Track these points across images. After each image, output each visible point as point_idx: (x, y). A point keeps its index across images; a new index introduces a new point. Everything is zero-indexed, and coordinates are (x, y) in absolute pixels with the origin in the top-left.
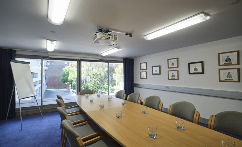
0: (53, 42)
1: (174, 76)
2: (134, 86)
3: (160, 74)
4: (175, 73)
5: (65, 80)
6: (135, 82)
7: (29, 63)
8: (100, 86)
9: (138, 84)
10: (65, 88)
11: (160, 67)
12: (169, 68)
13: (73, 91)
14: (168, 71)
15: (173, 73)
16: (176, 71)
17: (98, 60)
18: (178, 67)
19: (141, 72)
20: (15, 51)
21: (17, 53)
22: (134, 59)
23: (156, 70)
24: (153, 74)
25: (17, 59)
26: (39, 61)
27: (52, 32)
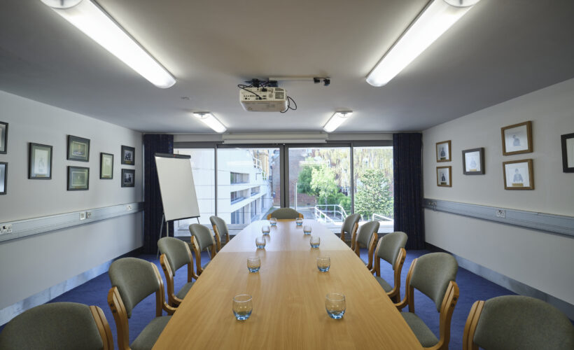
0: (204, 116)
1: (521, 179)
2: (423, 205)
3: (483, 171)
4: (523, 169)
5: (306, 189)
6: (426, 196)
7: (189, 157)
8: (382, 203)
9: (431, 201)
10: (309, 204)
11: (483, 152)
12: (505, 153)
13: (318, 213)
14: (504, 164)
15: (517, 170)
16: (526, 164)
17: (324, 141)
18: (531, 149)
19: (438, 168)
20: (172, 137)
21: (177, 140)
22: (423, 132)
23: (473, 161)
24: (465, 173)
25: (176, 151)
26: (211, 151)
27: (184, 98)
